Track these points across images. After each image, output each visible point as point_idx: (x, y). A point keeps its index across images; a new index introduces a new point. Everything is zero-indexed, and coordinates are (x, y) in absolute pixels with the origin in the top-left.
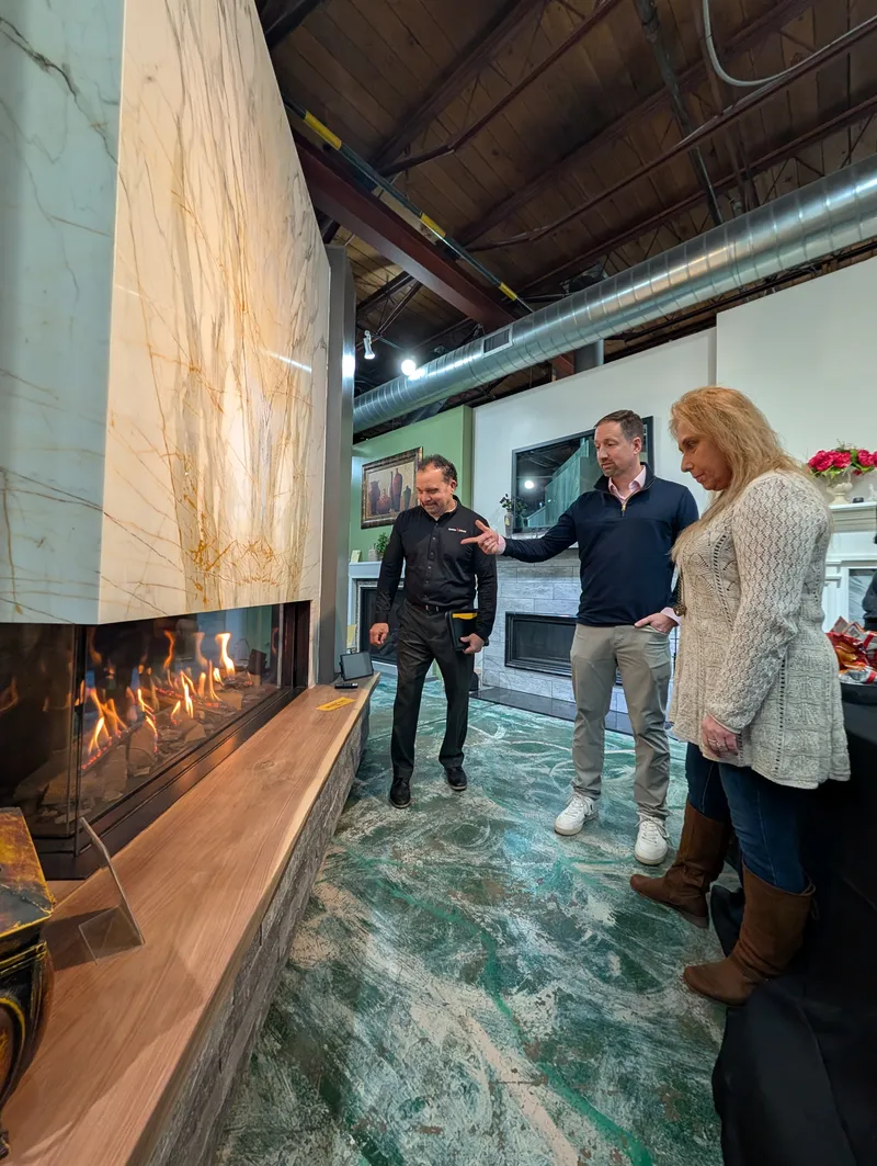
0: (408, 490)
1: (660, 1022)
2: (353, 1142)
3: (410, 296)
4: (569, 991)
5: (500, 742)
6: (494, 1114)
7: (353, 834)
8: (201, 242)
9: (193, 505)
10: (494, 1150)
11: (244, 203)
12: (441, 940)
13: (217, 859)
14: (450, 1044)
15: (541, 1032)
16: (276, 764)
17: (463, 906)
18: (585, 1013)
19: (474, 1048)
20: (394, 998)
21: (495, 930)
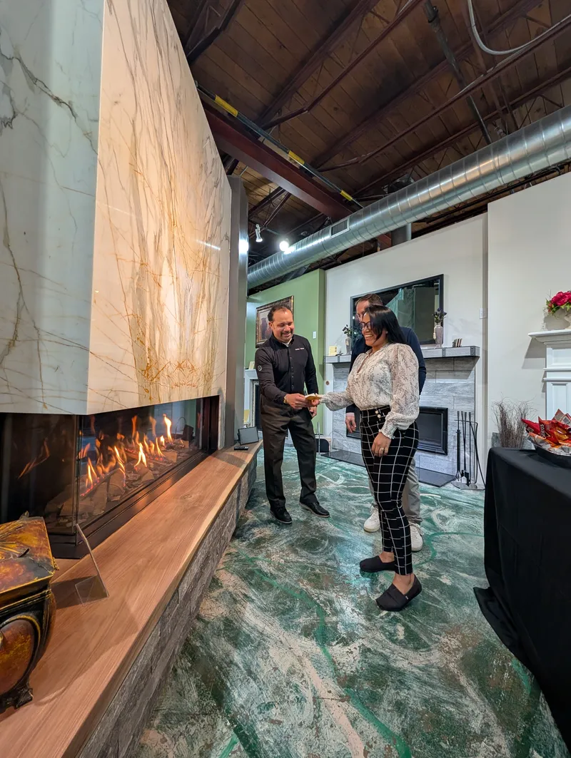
1: (426, 670)
2: (229, 724)
3: (284, 201)
4: (369, 647)
5: (340, 486)
6: (315, 717)
7: (243, 541)
8: (147, 190)
9: (143, 343)
10: (312, 738)
11: (174, 162)
12: (291, 609)
13: (153, 552)
14: (291, 672)
15: (348, 671)
16: (193, 496)
17: (307, 589)
18: (378, 661)
19: (306, 677)
20: (259, 643)
21: (326, 605)
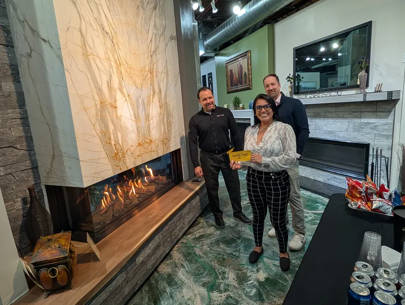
0: (245, 73)
4: (232, 296)
7: (192, 236)
8: (97, 60)
9: (110, 144)
12: (202, 274)
13: (123, 244)
14: (189, 299)
16: (152, 215)
17: (214, 266)
18: (232, 302)
19: (195, 302)
20: (180, 286)
21: (220, 274)
